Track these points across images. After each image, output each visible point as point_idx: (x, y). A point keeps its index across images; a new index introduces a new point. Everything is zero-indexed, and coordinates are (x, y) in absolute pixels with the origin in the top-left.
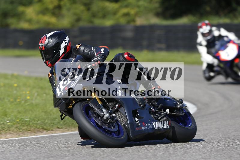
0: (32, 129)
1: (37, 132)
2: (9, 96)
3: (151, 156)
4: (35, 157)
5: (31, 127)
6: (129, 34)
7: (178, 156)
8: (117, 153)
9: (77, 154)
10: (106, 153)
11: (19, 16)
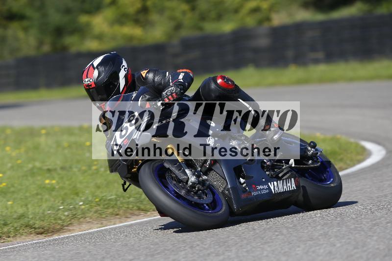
0: (121, 212)
1: (130, 216)
2: (78, 162)
3: (319, 236)
4: (131, 257)
5: (119, 208)
6: (263, 42)
7: (364, 231)
8: (263, 236)
9: (198, 245)
10: (245, 238)
11: (82, 31)
